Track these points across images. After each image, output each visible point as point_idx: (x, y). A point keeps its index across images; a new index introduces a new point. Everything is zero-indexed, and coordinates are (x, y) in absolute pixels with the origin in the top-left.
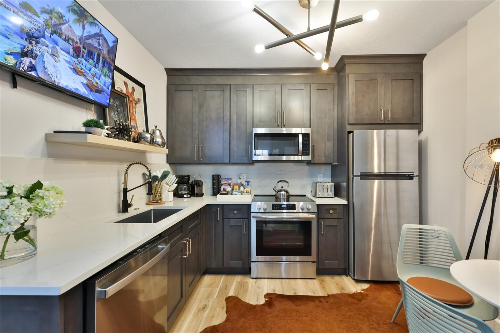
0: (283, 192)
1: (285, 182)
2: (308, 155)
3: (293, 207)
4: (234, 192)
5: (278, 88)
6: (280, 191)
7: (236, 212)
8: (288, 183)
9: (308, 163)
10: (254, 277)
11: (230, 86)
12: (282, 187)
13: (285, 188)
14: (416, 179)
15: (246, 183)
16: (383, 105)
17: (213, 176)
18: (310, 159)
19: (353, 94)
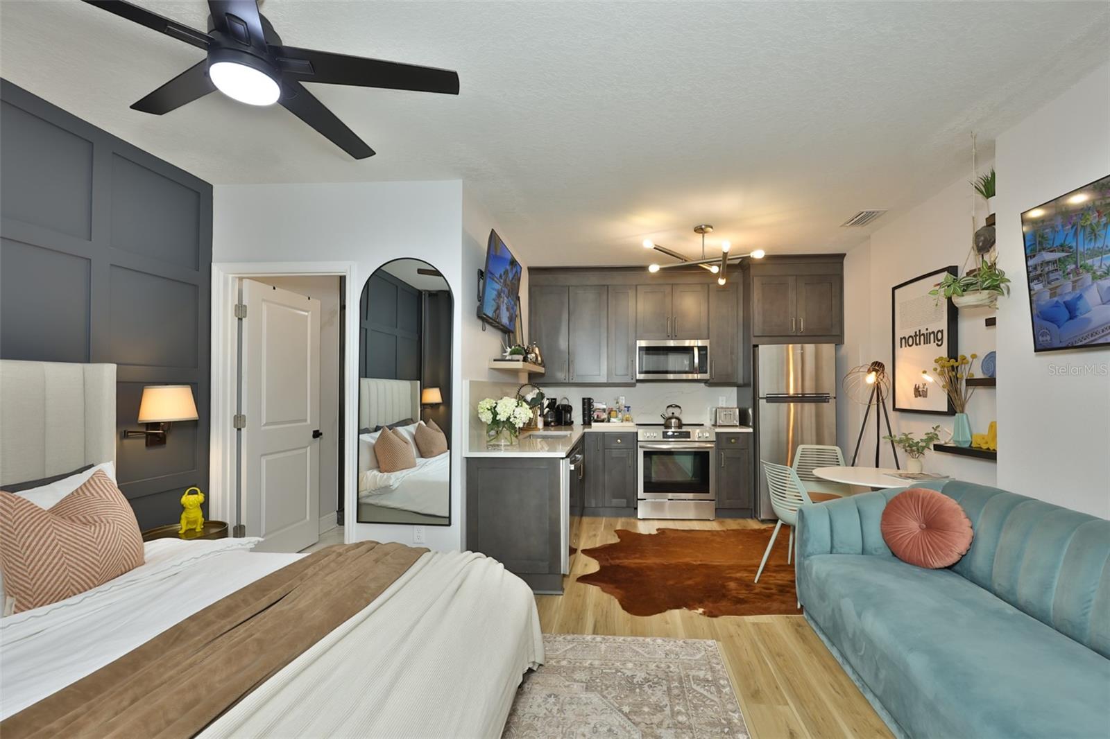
0: (673, 421)
1: (677, 406)
2: (706, 372)
3: (688, 435)
4: (612, 420)
5: (668, 289)
6: (671, 418)
7: (619, 441)
8: (680, 408)
9: (706, 382)
10: (641, 518)
11: (608, 288)
12: (673, 413)
13: (676, 415)
14: (832, 401)
15: (626, 409)
16: (795, 313)
17: (584, 399)
18: (708, 378)
19: (758, 300)
